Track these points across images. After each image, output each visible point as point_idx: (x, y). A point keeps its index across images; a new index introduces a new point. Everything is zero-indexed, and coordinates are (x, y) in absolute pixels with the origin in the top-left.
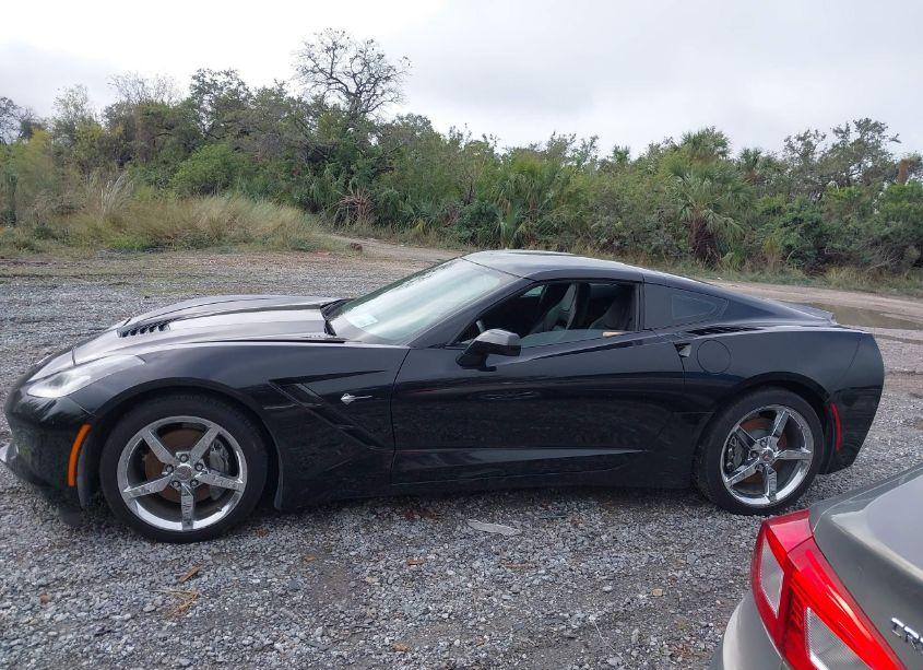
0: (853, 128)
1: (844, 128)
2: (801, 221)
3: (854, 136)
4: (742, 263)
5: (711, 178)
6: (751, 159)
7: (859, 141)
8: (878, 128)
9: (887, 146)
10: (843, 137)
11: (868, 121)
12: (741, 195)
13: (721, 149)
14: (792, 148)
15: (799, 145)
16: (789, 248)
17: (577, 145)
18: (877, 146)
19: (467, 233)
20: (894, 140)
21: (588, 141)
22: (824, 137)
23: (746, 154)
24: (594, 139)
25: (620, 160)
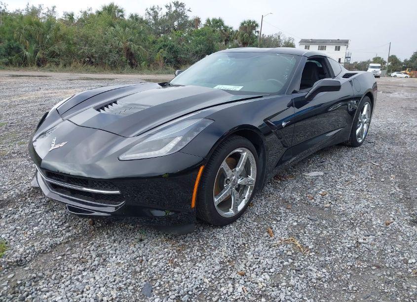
0: (173, 5)
1: (169, 5)
2: (167, 46)
3: (174, 9)
4: (149, 66)
5: (129, 27)
6: (135, 18)
7: (176, 11)
8: (182, 5)
9: (187, 13)
10: (169, 9)
11: (177, 2)
12: (142, 35)
13: (120, 14)
14: (149, 14)
15: (151, 12)
16: (165, 58)
17: (45, 11)
18: (183, 13)
19: (5, 60)
20: (189, 10)
21: (51, 9)
22: (161, 9)
23: (132, 16)
24: (54, 7)
25: (70, 19)
